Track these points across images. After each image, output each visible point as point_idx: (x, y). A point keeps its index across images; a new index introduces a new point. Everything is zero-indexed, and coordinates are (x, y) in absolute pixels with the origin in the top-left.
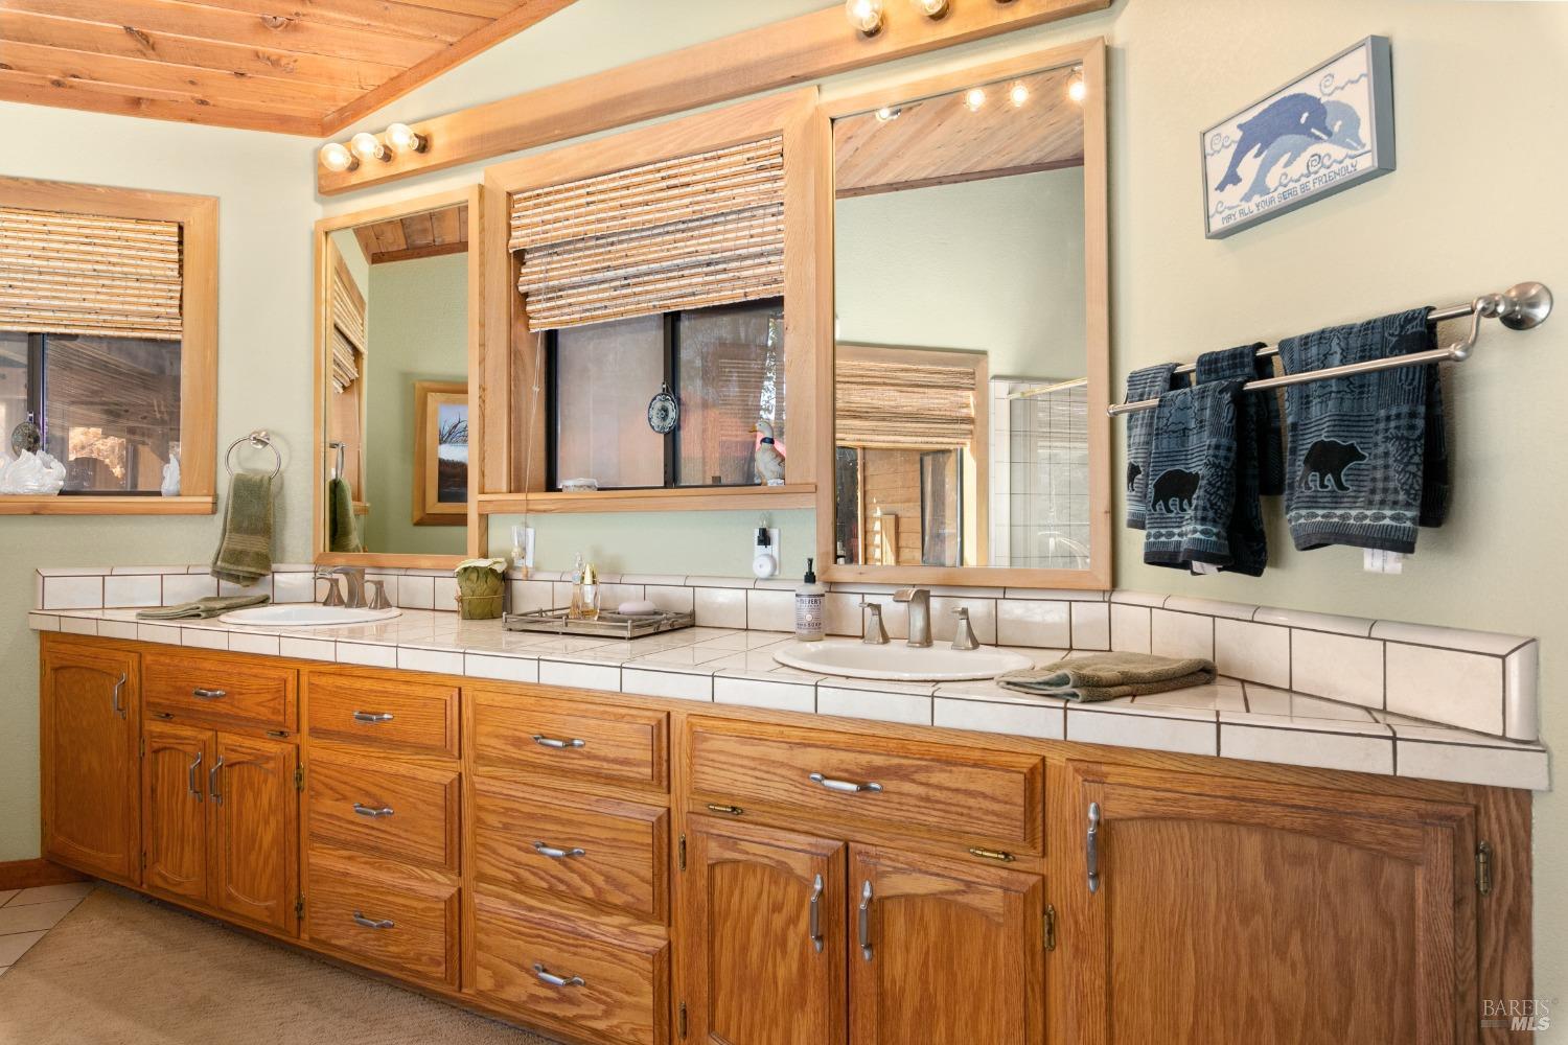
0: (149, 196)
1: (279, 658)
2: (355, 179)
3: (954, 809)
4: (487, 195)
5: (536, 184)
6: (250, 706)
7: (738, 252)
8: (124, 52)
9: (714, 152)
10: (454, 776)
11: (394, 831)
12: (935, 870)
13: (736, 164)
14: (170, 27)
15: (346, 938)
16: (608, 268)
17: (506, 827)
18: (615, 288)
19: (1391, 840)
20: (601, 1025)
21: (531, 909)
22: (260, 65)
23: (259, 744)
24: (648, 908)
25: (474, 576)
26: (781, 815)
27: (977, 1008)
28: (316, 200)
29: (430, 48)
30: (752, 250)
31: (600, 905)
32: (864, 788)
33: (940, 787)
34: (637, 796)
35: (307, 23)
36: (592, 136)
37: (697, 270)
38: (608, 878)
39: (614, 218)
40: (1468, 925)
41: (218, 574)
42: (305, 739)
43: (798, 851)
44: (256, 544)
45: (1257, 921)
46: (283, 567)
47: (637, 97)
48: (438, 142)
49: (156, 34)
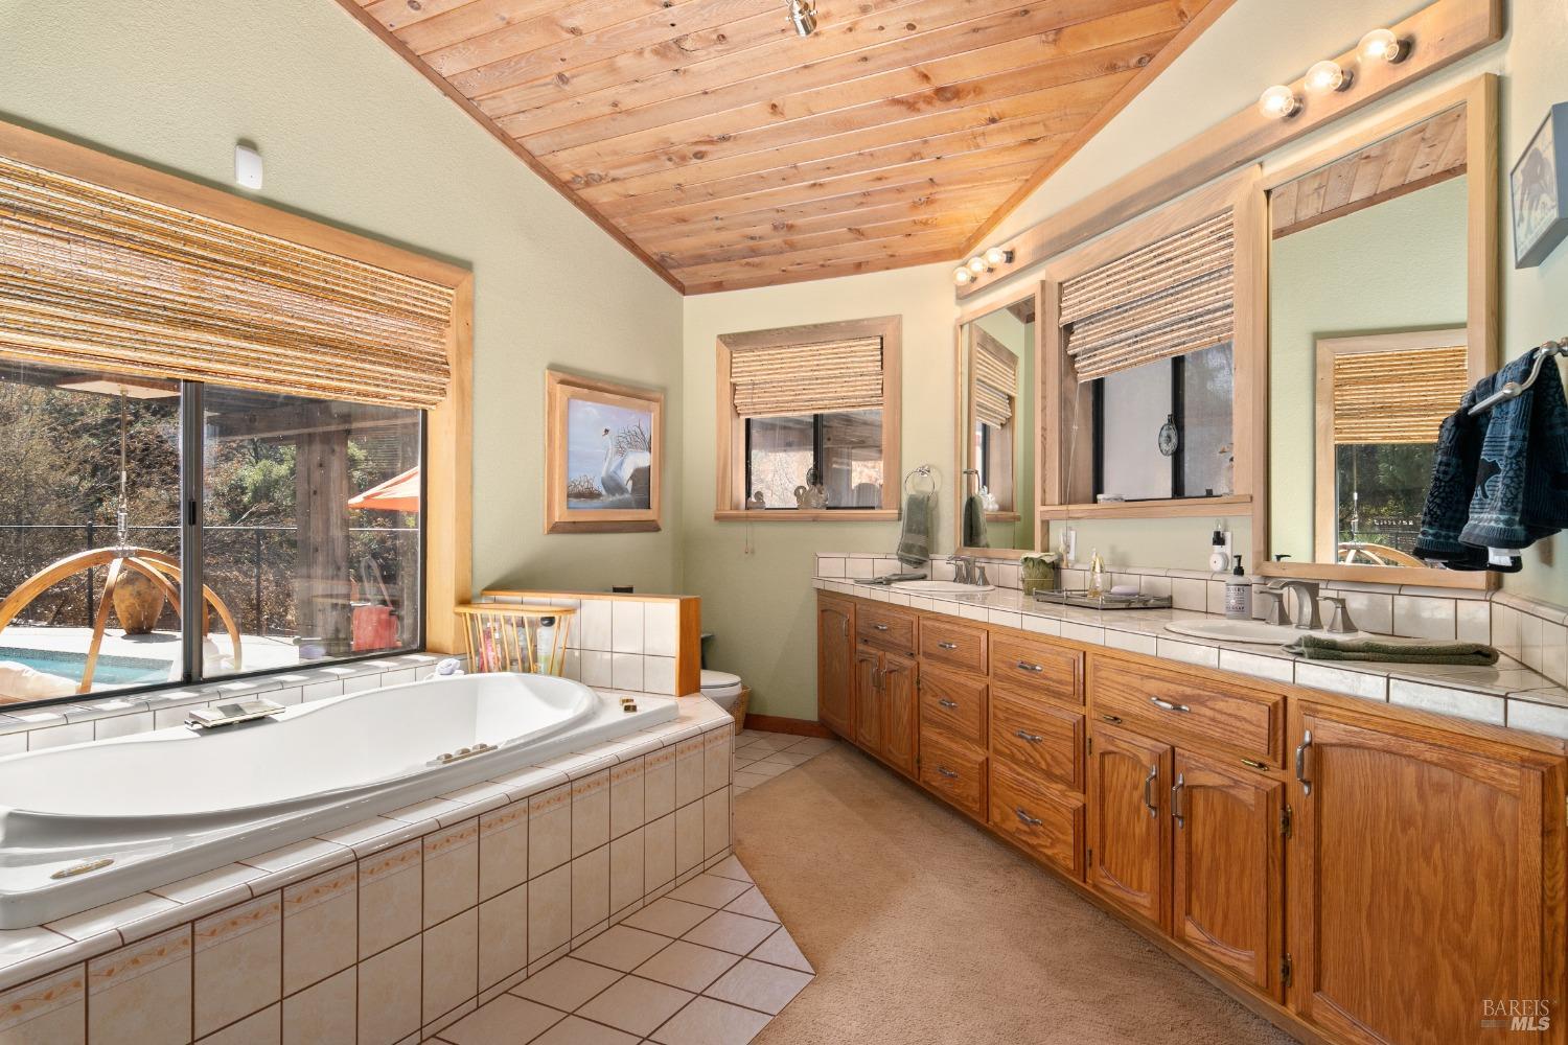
0: (865, 322)
1: (909, 608)
2: (975, 287)
3: (1228, 728)
4: (1047, 286)
5: (1077, 274)
6: (899, 637)
7: (1207, 308)
8: (849, 241)
9: (1188, 231)
10: (983, 686)
11: (957, 717)
12: (1219, 770)
13: (1203, 238)
14: (868, 222)
15: (937, 781)
16: (1120, 331)
17: (1007, 719)
18: (1129, 345)
19: (1496, 776)
20: (1049, 852)
21: (1019, 774)
22: (916, 228)
23: (901, 660)
24: (1071, 778)
25: (1031, 564)
26: (1141, 725)
27: (1242, 871)
28: (957, 304)
29: (1014, 187)
30: (1217, 305)
31: (1050, 776)
32: (1177, 708)
33: (1221, 712)
34: (1068, 706)
35: (937, 197)
36: (1106, 233)
37: (1182, 325)
38: (1053, 757)
39: (1123, 293)
40: (1558, 853)
41: (901, 559)
42: (921, 658)
43: (1145, 748)
44: (920, 541)
45: (1412, 831)
46: (936, 556)
47: (1132, 200)
48: (1018, 255)
49: (863, 227)
